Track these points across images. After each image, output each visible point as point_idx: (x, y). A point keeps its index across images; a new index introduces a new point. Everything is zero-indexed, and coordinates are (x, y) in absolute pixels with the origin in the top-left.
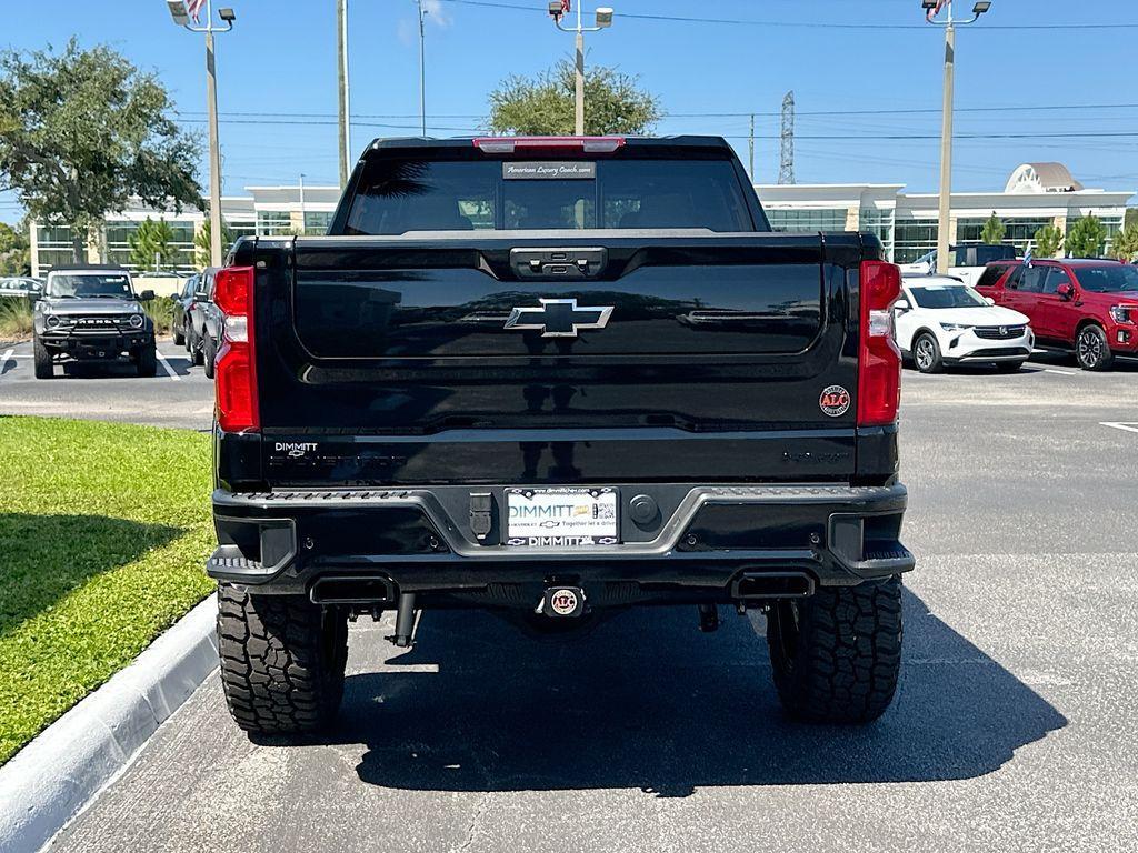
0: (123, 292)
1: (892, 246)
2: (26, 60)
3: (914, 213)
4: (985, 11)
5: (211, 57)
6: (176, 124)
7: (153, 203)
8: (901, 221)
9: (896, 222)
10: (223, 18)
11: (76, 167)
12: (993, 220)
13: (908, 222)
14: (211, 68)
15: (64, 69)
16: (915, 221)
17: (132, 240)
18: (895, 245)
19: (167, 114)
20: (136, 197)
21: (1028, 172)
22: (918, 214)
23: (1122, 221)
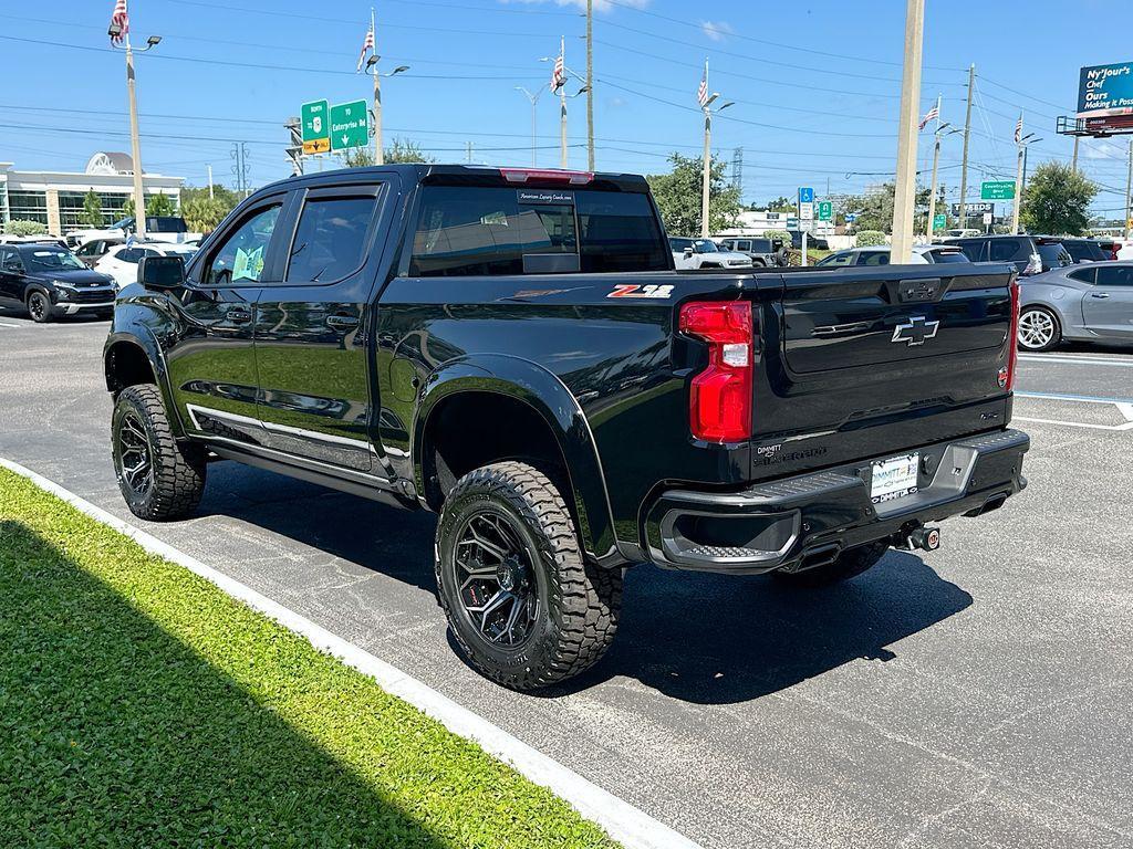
1: (8, 211)
3: (22, 185)
4: (156, 43)
8: (13, 192)
9: (9, 192)
12: (91, 194)
13: (18, 192)
16: (24, 192)
18: (11, 210)
21: (103, 158)
22: (26, 187)
23: (178, 198)
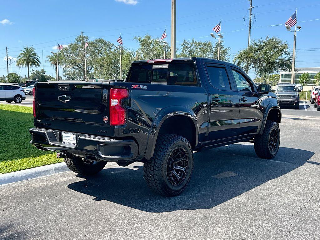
0: (294, 90)
2: (256, 41)
5: (295, 37)
6: (289, 52)
7: (284, 70)
10: (298, 28)
11: (266, 63)
14: (295, 40)
15: (264, 43)
17: (300, 78)
19: (288, 50)
20: (280, 69)
